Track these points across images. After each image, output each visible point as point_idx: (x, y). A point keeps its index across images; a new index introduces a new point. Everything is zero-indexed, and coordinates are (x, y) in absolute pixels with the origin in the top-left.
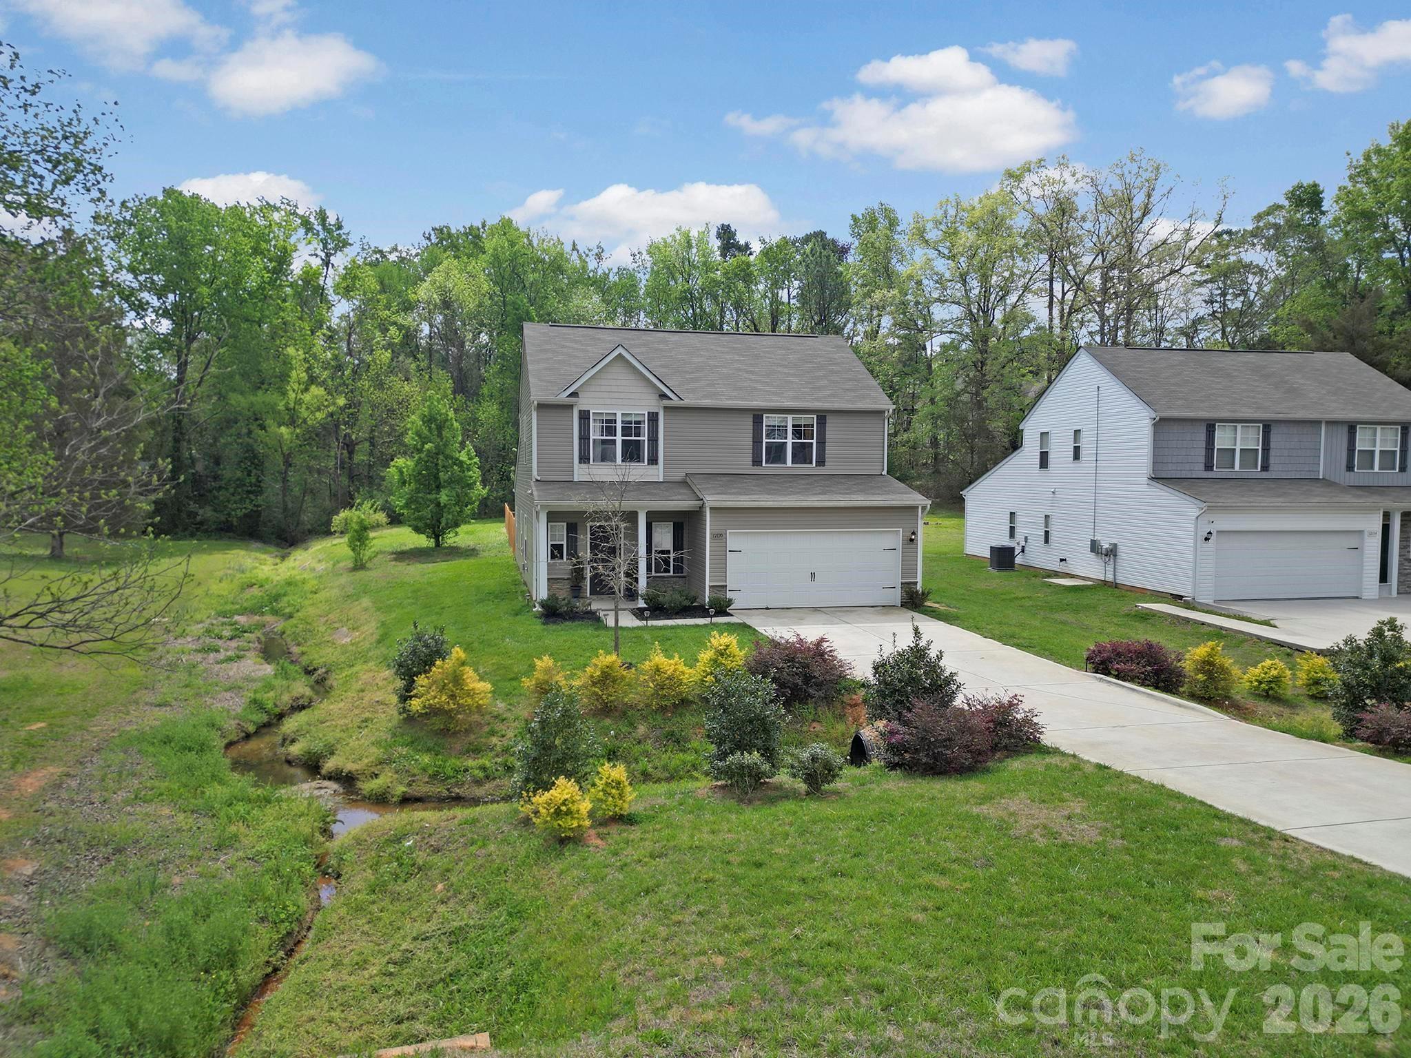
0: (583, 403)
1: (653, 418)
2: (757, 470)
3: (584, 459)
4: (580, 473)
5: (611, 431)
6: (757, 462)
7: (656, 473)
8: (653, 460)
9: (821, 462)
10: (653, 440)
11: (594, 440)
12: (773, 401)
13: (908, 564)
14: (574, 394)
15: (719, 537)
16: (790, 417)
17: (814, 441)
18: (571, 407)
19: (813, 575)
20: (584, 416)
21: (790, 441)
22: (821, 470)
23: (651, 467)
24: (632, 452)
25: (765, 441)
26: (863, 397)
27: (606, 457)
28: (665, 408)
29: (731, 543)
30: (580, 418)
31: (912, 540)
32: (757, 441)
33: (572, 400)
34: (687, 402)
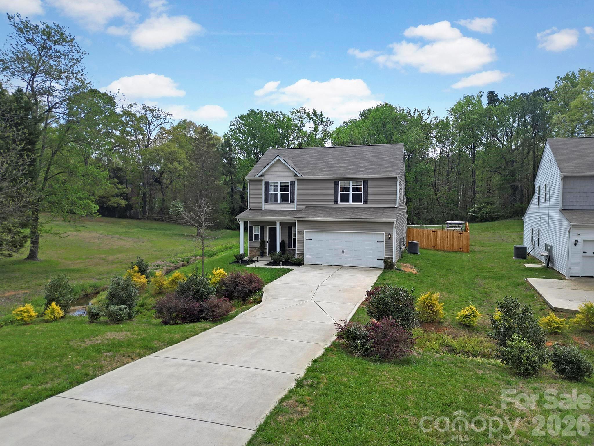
0: (265, 179)
1: (293, 184)
2: (336, 205)
3: (266, 201)
4: (266, 206)
5: (276, 190)
6: (336, 202)
7: (294, 207)
8: (293, 201)
9: (366, 202)
10: (293, 193)
11: (271, 194)
12: (342, 175)
13: (388, 249)
14: (262, 175)
15: (301, 233)
16: (351, 182)
17: (362, 192)
18: (262, 181)
19: (343, 252)
20: (267, 184)
21: (351, 192)
22: (366, 205)
23: (292, 204)
24: (285, 198)
25: (339, 192)
26: (387, 172)
27: (276, 200)
28: (298, 180)
29: (306, 236)
30: (265, 185)
31: (390, 238)
32: (336, 193)
33: (260, 178)
34: (304, 177)
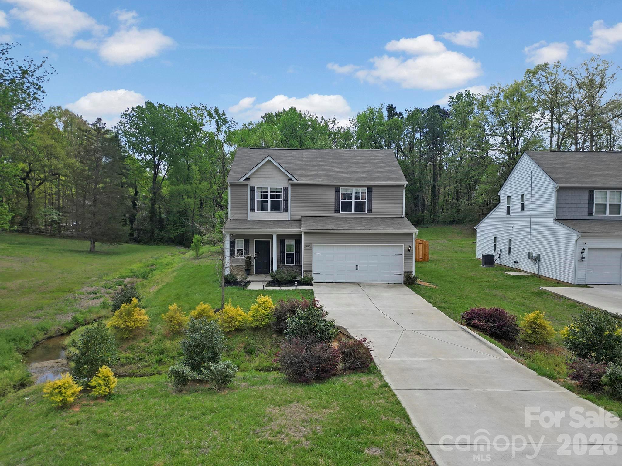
0: (252, 183)
1: (286, 190)
2: (337, 215)
3: (253, 209)
4: (251, 216)
5: (265, 196)
6: (337, 211)
7: (287, 216)
8: (286, 210)
9: (370, 211)
10: (286, 200)
11: (258, 201)
12: (344, 181)
13: (407, 263)
14: (248, 179)
15: (309, 247)
16: (354, 189)
17: (366, 201)
18: (246, 185)
19: (357, 267)
20: (253, 189)
21: (353, 201)
22: (370, 215)
23: (284, 213)
24: (276, 207)
25: (341, 200)
26: (392, 178)
27: (264, 209)
28: (292, 185)
29: (315, 250)
30: (251, 190)
31: (409, 250)
32: (337, 201)
33: (246, 182)
34: (301, 182)
